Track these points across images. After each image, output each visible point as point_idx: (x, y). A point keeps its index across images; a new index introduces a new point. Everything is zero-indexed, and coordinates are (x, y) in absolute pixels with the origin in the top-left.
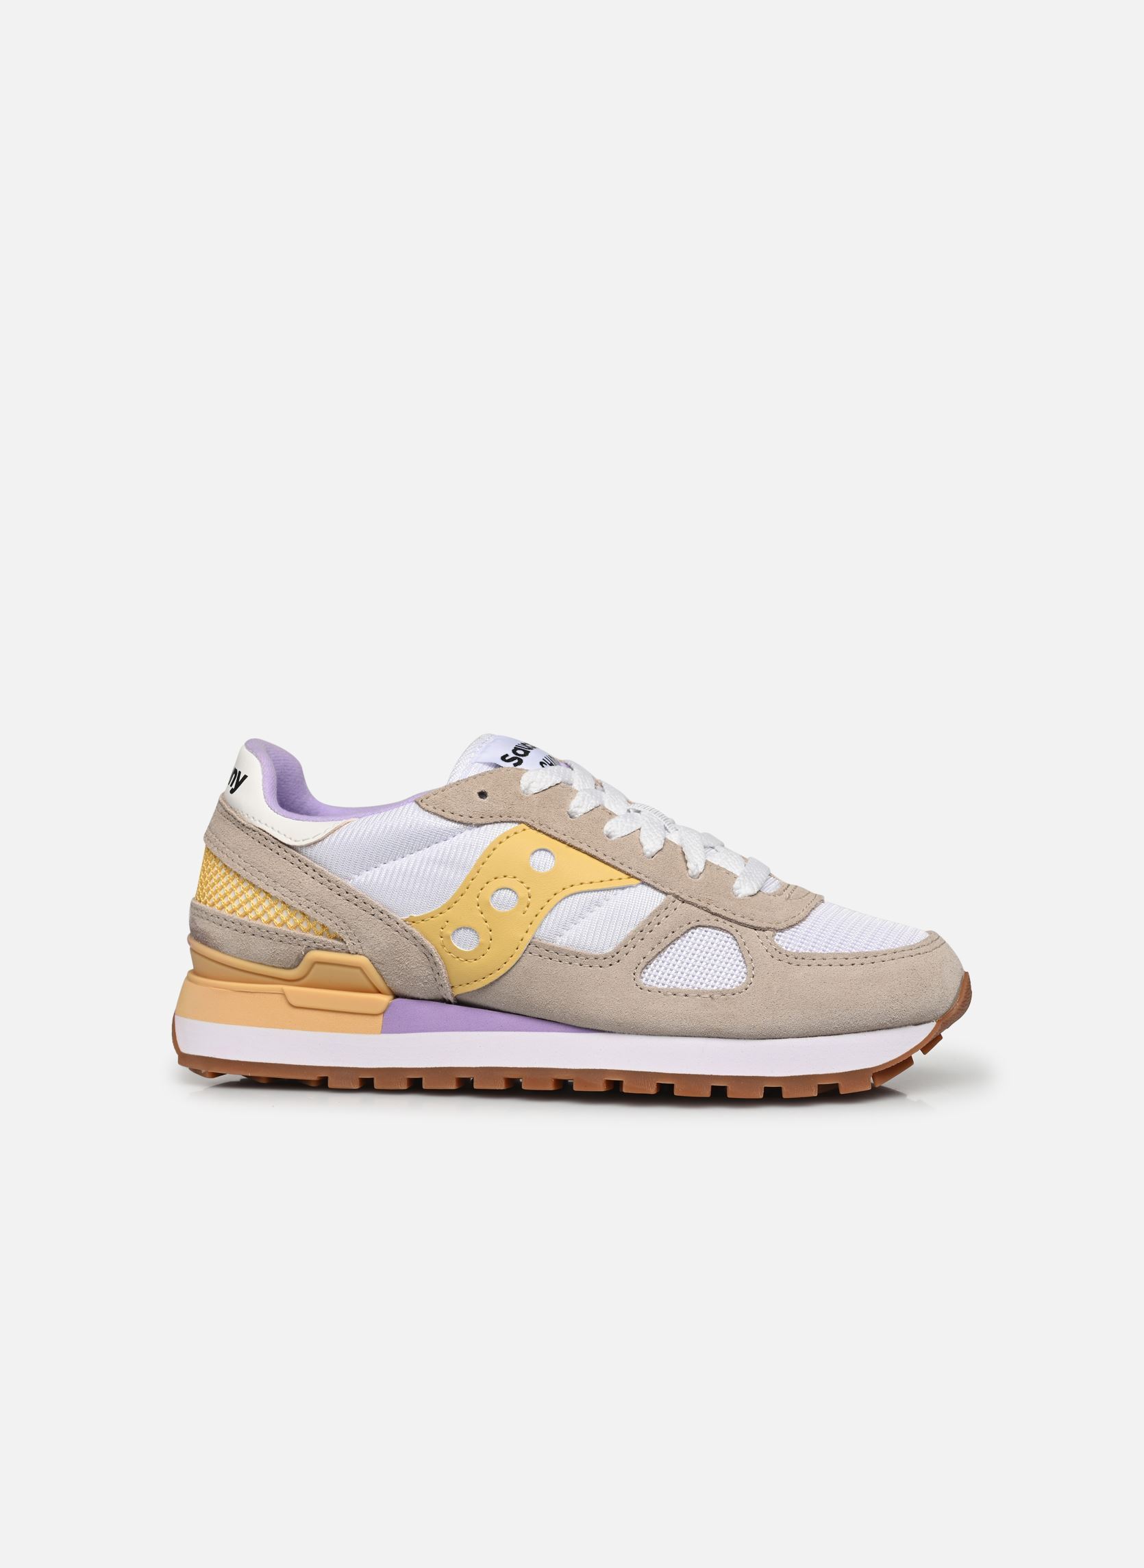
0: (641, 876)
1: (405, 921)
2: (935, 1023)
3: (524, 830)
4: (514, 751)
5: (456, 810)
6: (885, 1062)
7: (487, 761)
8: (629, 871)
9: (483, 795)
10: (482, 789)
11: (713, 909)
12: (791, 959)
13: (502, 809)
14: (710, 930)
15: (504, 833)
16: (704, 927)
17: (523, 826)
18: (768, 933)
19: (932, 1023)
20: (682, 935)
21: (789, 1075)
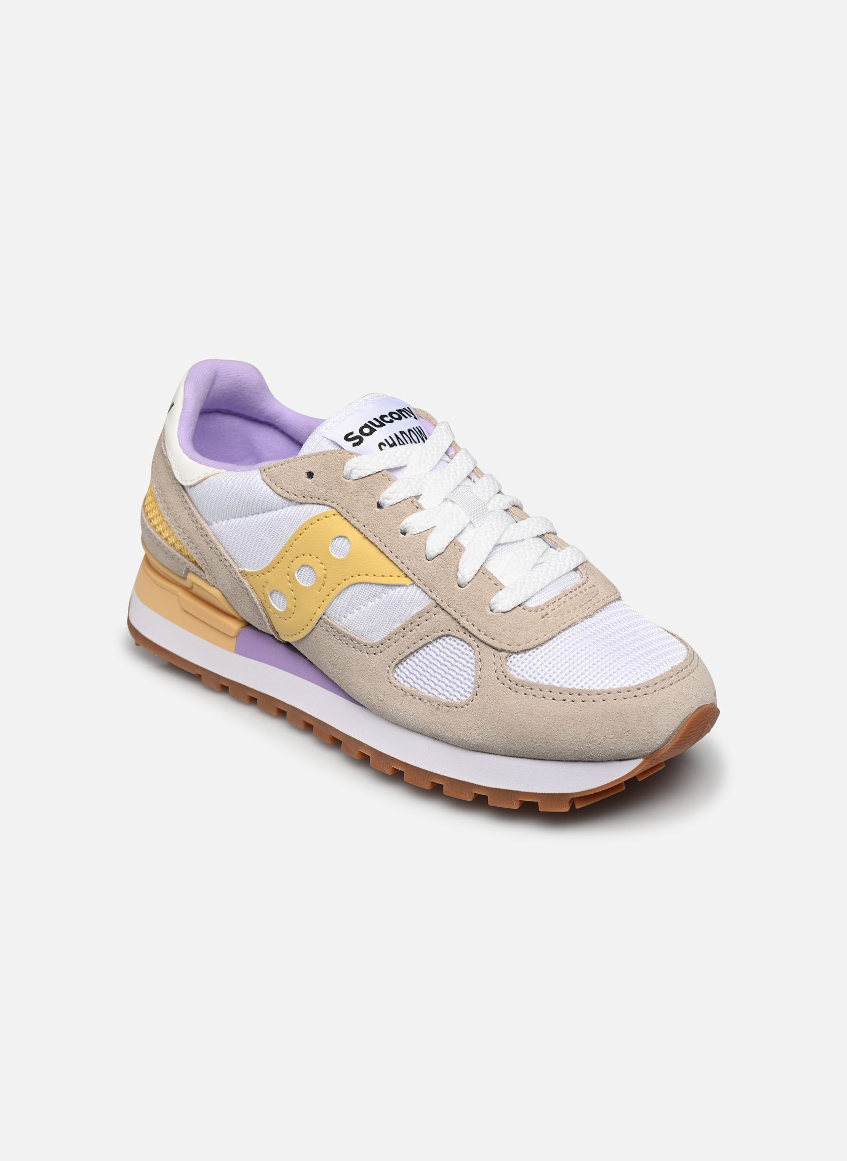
0: (415, 578)
1: (241, 572)
2: (641, 760)
3: (334, 515)
4: (361, 430)
5: (285, 487)
6: (584, 790)
7: (333, 439)
8: (406, 571)
9: (310, 475)
10: (310, 469)
11: (463, 622)
12: (513, 685)
13: (321, 491)
14: (458, 640)
15: (316, 516)
16: (454, 637)
17: (334, 511)
18: (504, 654)
19: (639, 759)
20: (433, 640)
21: (495, 787)
